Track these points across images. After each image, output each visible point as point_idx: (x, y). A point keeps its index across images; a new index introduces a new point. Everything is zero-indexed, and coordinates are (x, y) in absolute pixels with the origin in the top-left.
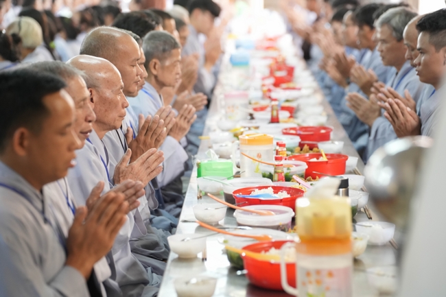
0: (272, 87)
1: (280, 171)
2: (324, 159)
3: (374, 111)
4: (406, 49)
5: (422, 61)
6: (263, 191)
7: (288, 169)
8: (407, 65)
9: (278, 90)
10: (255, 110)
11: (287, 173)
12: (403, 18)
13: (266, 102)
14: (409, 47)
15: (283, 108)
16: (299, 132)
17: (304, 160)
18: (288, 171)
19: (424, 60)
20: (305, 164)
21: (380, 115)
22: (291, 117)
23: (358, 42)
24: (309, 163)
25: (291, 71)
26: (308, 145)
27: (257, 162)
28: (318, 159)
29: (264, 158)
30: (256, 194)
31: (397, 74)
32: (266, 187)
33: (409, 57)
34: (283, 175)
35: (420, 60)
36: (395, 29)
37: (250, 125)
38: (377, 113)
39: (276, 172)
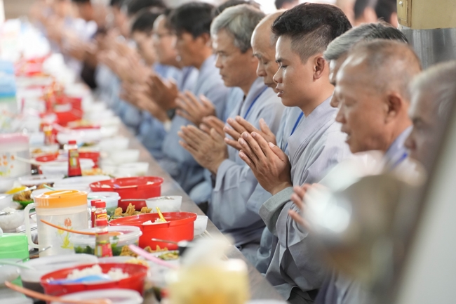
0: (58, 127)
1: (105, 241)
2: (161, 221)
3: (218, 151)
4: (256, 63)
5: (284, 77)
6: (85, 272)
7: (115, 238)
8: (258, 84)
9: (67, 130)
10: (39, 159)
11: (114, 244)
12: (246, 19)
13: (53, 149)
14: (260, 59)
15: (82, 155)
16: (116, 186)
17: (134, 223)
18: (116, 241)
19: (287, 75)
20: (138, 228)
21: (227, 156)
22: (96, 167)
23: (178, 59)
24: (143, 228)
25: (77, 103)
26: (133, 203)
27: (66, 232)
28: (153, 221)
29: (74, 226)
30: (75, 277)
31: (245, 97)
32: (90, 266)
33: (262, 73)
34: (109, 247)
35: (281, 75)
36: (237, 36)
37: (37, 182)
38: (222, 154)
39: (98, 244)
